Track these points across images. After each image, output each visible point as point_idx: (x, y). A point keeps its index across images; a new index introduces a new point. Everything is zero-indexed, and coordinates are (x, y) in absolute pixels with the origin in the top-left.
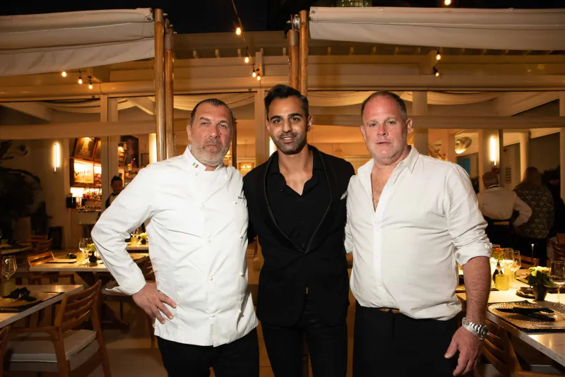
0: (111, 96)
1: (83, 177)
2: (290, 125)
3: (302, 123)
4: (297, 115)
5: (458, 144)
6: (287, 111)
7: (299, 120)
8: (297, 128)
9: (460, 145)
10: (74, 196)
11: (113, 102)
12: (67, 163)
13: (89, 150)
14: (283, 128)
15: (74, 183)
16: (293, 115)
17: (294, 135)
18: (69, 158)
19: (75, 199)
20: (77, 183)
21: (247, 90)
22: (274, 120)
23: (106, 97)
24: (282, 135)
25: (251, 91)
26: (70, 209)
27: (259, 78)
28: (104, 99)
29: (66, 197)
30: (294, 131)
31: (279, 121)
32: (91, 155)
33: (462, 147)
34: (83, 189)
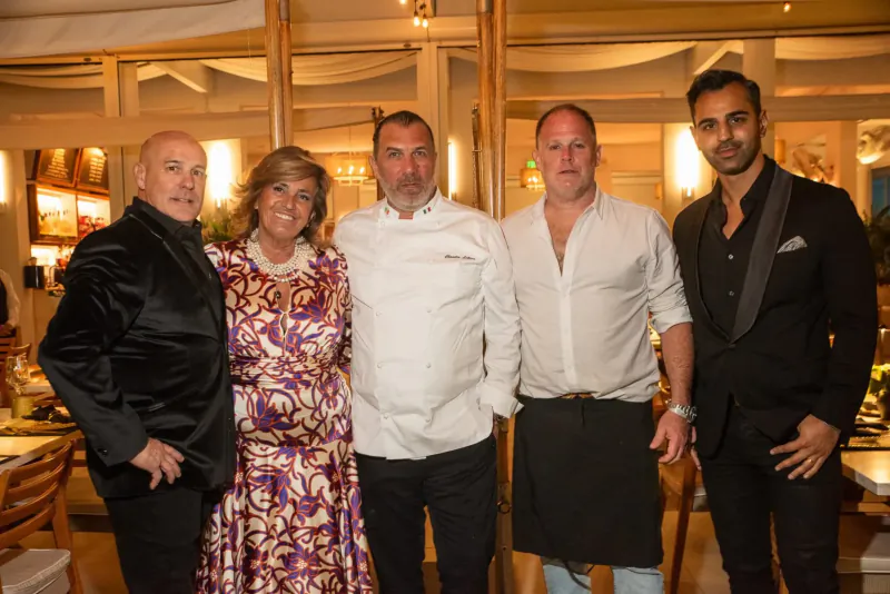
0: (123, 58)
1: (56, 224)
2: (730, 129)
3: (750, 123)
4: (739, 113)
5: (864, 143)
6: (724, 109)
7: (743, 120)
8: (741, 134)
9: (869, 145)
10: (39, 263)
11: (128, 68)
12: (21, 195)
13: (66, 166)
14: (719, 136)
15: (36, 236)
16: (733, 114)
17: (738, 145)
18: (24, 183)
19: (41, 269)
20: (43, 236)
21: (401, 46)
22: (704, 125)
23: (114, 60)
24: (718, 148)
25: (409, 49)
26: (31, 290)
27: (425, 23)
28: (110, 64)
29: (22, 265)
30: (736, 138)
31: (711, 126)
32: (70, 175)
33: (873, 150)
34: (56, 248)
